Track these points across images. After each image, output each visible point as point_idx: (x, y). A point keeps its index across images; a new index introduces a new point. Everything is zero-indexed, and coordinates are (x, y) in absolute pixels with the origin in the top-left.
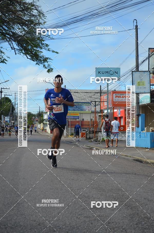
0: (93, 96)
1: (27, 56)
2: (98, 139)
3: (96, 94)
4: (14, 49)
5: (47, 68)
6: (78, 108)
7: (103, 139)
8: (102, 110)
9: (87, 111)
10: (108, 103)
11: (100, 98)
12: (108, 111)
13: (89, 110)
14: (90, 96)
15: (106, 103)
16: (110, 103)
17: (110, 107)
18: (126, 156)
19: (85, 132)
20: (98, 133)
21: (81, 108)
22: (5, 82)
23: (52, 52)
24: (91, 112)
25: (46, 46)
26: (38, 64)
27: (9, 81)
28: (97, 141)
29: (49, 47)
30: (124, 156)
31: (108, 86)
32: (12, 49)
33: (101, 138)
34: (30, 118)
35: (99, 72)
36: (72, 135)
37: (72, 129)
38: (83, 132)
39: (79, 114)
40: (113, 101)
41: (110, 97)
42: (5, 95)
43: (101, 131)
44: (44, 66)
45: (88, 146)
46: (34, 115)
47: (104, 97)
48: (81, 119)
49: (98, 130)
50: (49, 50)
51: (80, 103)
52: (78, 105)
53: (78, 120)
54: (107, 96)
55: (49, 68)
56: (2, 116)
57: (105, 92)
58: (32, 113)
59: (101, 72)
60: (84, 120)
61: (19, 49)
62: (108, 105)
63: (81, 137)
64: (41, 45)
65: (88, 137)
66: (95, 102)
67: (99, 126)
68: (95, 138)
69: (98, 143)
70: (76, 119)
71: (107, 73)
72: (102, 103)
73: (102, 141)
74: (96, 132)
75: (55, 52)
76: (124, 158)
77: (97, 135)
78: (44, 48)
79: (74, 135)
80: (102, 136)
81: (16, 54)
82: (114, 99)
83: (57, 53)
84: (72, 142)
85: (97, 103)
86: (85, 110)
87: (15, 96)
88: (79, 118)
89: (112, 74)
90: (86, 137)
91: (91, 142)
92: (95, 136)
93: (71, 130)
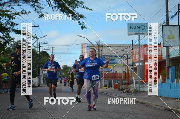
0: (125, 50)
1: (63, 13)
2: (130, 90)
3: (128, 48)
4: (52, 6)
5: (81, 25)
6: (111, 62)
7: (134, 90)
8: (134, 63)
9: (120, 63)
10: (139, 56)
11: (131, 51)
12: (139, 64)
13: (121, 63)
14: (123, 50)
15: (138, 56)
16: (141, 56)
17: (141, 60)
18: (157, 105)
19: (117, 83)
20: (130, 85)
21: (114, 61)
22: (43, 37)
23: (87, 9)
24: (123, 65)
25: (81, 3)
26: (74, 20)
27: (46, 36)
28: (129, 92)
29: (84, 5)
30: (155, 105)
31: (139, 40)
32: (50, 6)
33: (133, 89)
34: (66, 71)
35: (131, 27)
36: (105, 86)
37: (106, 80)
38: (116, 83)
39: (111, 66)
40: (144, 54)
41: (142, 51)
42: (43, 49)
43: (133, 83)
44: (79, 22)
45: (121, 96)
46: (70, 68)
47: (136, 51)
48: (114, 71)
49: (130, 82)
50: (83, 7)
51: (113, 56)
52: (111, 59)
53: (111, 72)
54: (138, 49)
55: (83, 25)
56: (41, 69)
57: (136, 46)
58: (68, 66)
59: (133, 27)
60: (116, 73)
61: (56, 6)
62: (139, 58)
63: (115, 88)
64: (76, 3)
65: (121, 88)
66: (127, 55)
67: (131, 78)
68: (127, 89)
69: (130, 93)
70: (109, 71)
71: (138, 28)
72: (134, 57)
73: (134, 92)
74: (128, 83)
75: (89, 9)
76: (155, 107)
77: (129, 86)
78: (79, 5)
79: (107, 86)
80: (134, 88)
81: (53, 11)
82: (145, 53)
83: (91, 10)
84: (105, 93)
85: (129, 56)
86: (118, 63)
87: (53, 50)
88: (112, 71)
89: (143, 29)
90: (119, 89)
91: (124, 92)
92: (127, 87)
93: (104, 82)
